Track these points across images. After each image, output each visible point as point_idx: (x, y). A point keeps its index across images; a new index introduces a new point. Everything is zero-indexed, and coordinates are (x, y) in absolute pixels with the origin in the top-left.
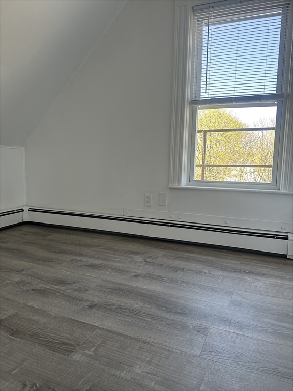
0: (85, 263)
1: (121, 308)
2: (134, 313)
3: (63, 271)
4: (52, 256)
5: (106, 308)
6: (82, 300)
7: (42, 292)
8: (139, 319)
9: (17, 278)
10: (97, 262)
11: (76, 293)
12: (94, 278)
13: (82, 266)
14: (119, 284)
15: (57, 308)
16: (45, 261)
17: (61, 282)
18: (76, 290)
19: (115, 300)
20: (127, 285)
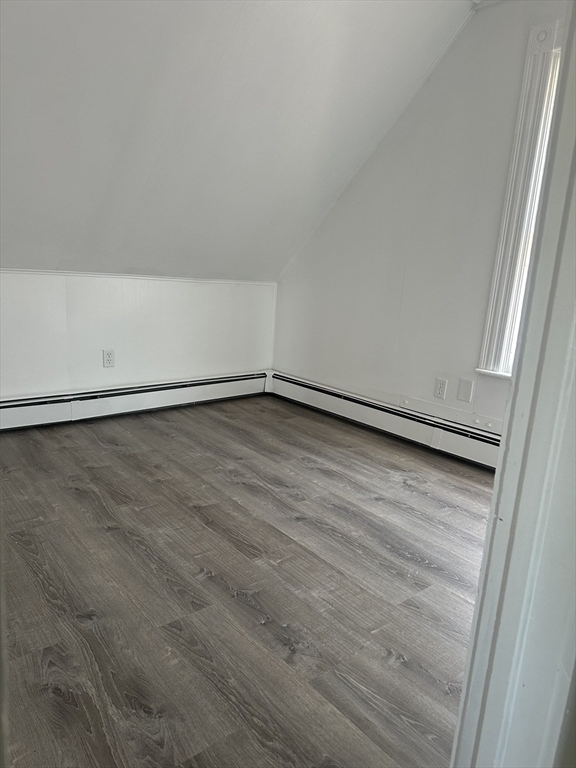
0: (318, 466)
1: (334, 531)
2: (347, 540)
3: (287, 470)
4: (284, 447)
5: (317, 525)
6: (292, 509)
7: (252, 489)
8: (349, 548)
9: (231, 465)
10: (334, 467)
11: (290, 500)
12: (320, 486)
13: (312, 469)
14: (349, 503)
15: (261, 509)
16: (272, 452)
17: (279, 482)
18: (291, 496)
19: (332, 519)
20: (357, 507)
